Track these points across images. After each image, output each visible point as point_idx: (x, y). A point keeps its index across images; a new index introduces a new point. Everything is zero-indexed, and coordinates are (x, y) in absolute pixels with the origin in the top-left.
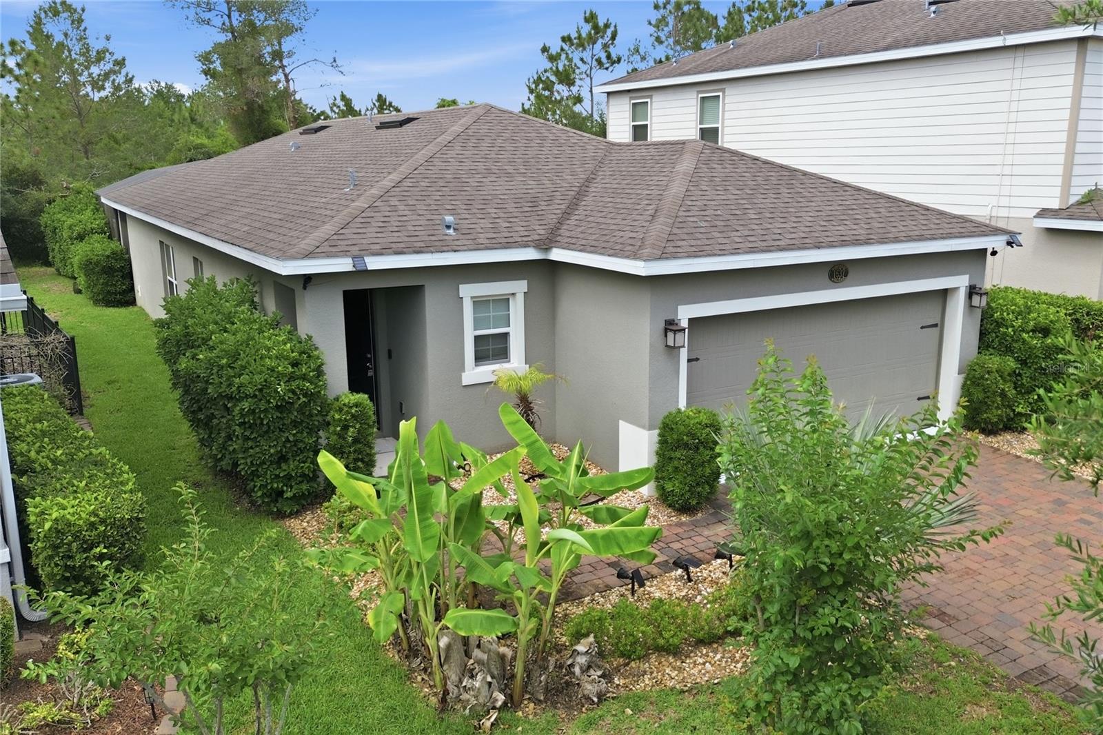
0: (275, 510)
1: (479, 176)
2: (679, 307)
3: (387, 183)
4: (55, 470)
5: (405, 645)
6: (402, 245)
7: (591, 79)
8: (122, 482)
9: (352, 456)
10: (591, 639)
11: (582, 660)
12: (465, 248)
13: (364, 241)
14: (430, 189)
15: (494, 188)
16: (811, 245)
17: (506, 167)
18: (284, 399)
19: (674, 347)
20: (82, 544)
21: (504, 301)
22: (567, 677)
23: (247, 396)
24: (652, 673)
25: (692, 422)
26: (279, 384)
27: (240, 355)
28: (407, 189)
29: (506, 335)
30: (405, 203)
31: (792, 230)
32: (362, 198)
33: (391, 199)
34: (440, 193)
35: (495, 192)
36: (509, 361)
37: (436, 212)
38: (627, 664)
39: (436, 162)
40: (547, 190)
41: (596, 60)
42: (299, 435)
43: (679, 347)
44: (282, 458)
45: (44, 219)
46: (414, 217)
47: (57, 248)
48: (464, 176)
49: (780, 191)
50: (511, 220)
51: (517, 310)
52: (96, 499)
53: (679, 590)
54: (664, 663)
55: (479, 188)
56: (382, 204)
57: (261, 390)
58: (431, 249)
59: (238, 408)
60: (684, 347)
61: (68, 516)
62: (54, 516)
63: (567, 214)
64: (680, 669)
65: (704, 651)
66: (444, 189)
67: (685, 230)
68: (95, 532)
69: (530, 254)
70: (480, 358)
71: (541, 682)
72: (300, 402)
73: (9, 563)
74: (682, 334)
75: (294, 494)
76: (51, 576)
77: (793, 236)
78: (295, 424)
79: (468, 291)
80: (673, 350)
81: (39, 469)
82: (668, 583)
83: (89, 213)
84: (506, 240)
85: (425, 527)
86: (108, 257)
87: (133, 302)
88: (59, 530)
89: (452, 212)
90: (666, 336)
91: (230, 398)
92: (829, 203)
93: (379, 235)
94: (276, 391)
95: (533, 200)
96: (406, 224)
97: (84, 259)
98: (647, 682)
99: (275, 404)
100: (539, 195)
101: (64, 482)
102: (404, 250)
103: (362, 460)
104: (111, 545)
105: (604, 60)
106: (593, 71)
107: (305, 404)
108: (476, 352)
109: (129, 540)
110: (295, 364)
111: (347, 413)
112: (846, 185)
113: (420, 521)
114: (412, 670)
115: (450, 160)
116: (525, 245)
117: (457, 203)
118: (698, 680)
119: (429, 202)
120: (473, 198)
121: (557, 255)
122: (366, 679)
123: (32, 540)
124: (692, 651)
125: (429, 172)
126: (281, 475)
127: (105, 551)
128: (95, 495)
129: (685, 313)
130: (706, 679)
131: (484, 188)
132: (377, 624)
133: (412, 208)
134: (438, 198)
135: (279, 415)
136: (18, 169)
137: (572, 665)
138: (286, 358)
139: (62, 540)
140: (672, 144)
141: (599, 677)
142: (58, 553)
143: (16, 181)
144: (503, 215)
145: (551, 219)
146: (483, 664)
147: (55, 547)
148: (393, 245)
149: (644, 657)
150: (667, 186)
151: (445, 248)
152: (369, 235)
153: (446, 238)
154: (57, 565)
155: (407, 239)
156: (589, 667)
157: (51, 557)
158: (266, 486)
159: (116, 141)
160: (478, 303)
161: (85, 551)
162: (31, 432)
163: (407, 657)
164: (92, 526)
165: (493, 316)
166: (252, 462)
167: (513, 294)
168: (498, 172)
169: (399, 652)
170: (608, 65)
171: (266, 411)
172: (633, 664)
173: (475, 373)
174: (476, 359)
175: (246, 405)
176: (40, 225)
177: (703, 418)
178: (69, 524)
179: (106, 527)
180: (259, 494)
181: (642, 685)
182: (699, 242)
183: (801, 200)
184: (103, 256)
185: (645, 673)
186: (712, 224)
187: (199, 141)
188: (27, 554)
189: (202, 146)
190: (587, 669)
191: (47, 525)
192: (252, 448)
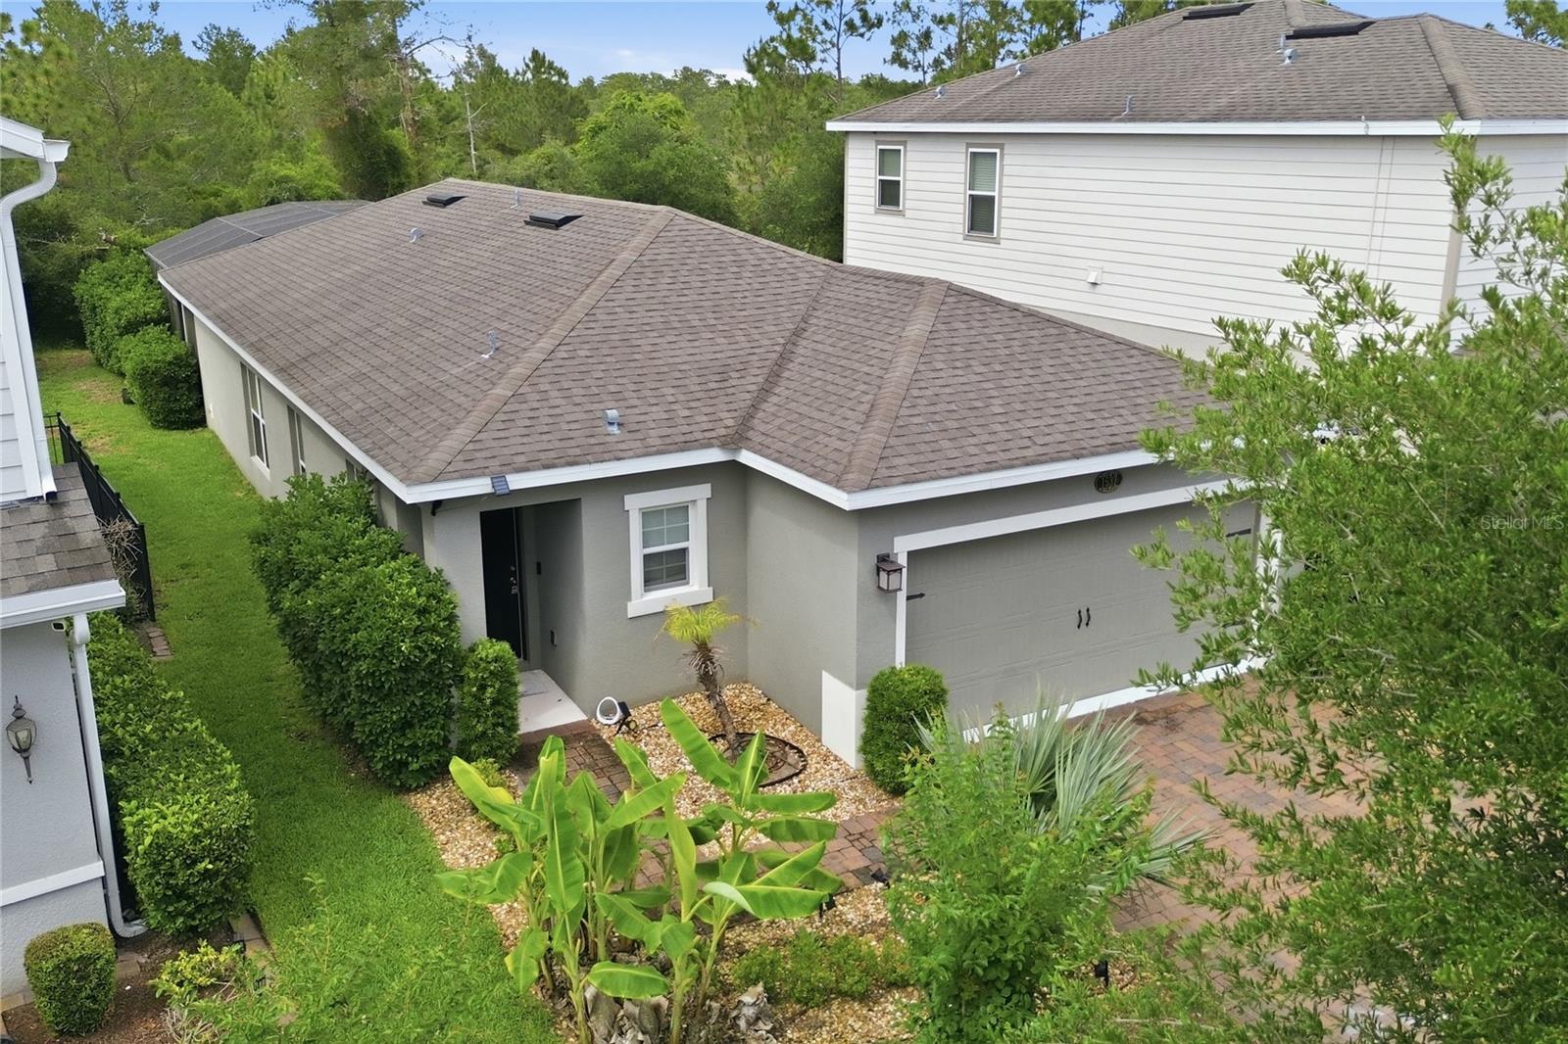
0: (398, 784)
1: (655, 334)
2: (896, 539)
3: (535, 355)
4: (146, 753)
5: (549, 984)
6: (553, 454)
7: (839, 50)
8: (223, 776)
9: (491, 720)
10: (760, 988)
11: (749, 1012)
12: (631, 453)
13: (506, 451)
14: (590, 360)
15: (673, 353)
16: (1068, 454)
17: (689, 317)
18: (409, 659)
19: (888, 591)
20: (185, 860)
21: (682, 510)
22: (731, 1032)
23: (365, 657)
24: (832, 1023)
25: (907, 689)
26: (403, 641)
27: (355, 603)
28: (561, 362)
29: (684, 552)
30: (558, 386)
31: (1047, 430)
32: (503, 381)
33: (541, 380)
34: (603, 367)
35: (671, 361)
36: (688, 583)
37: (596, 399)
38: (803, 1013)
39: (600, 315)
40: (741, 353)
41: (846, 23)
42: (426, 697)
43: (896, 591)
44: (405, 725)
45: (79, 290)
46: (571, 408)
47: (97, 333)
48: (634, 335)
49: (1040, 363)
50: (693, 404)
51: (698, 522)
52: (198, 802)
53: (878, 910)
54: (848, 1011)
55: (654, 355)
56: (529, 389)
57: (382, 649)
58: (589, 457)
59: (354, 668)
60: (900, 589)
61: (170, 829)
62: (155, 827)
63: (765, 392)
64: (865, 1020)
65: (897, 996)
66: (608, 359)
67: (905, 440)
68: (199, 847)
69: (714, 456)
70: (650, 581)
71: (700, 1038)
72: (428, 660)
73: (102, 878)
74: (897, 574)
75: (421, 767)
76: (150, 896)
77: (1047, 439)
78: (422, 684)
79: (635, 502)
80: (888, 594)
81: (127, 753)
82: (866, 900)
83: (139, 289)
84: (683, 438)
85: (568, 871)
86: (170, 363)
87: (202, 422)
88: (163, 845)
89: (618, 397)
90: (878, 574)
91: (344, 655)
92: (1104, 380)
93: (525, 440)
94: (399, 648)
95: (721, 370)
96: (557, 420)
97: (139, 367)
98: (825, 1036)
99: (398, 665)
100: (730, 361)
101: (160, 775)
102: (556, 461)
103: (503, 725)
104: (216, 859)
105: (858, 22)
106: (843, 37)
107: (434, 662)
108: (646, 573)
109: (236, 851)
110: (423, 612)
111: (485, 669)
112: (1133, 346)
113: (563, 864)
114: (557, 1013)
115: (617, 309)
116: (707, 445)
117: (624, 381)
118: (885, 1035)
119: (590, 382)
120: (645, 371)
121: (747, 458)
122: (504, 1022)
123: (128, 852)
124: (882, 996)
125: (590, 332)
126: (406, 744)
127: (210, 866)
128: (197, 797)
129: (903, 546)
130: (894, 1032)
131: (659, 355)
132: (516, 969)
133: (568, 393)
134: (601, 375)
135: (403, 676)
136: (39, 211)
137: (737, 1017)
138: (413, 606)
139: (164, 856)
140: (908, 282)
141: (768, 1032)
142: (159, 870)
143: (36, 227)
144: (682, 398)
145: (744, 399)
146: (634, 1019)
147: (156, 865)
148: (542, 456)
149: (826, 1004)
150: (891, 361)
151: (606, 456)
152: (513, 441)
153: (608, 439)
154: (158, 884)
155: (558, 444)
156: (758, 1019)
157: (152, 876)
158: (388, 757)
159: (168, 155)
160: (647, 515)
161: (189, 867)
162: (111, 693)
163: (551, 997)
164: (196, 839)
165: (669, 530)
166: (370, 731)
167: (695, 501)
168: (679, 325)
169: (542, 988)
170: (862, 30)
171: (388, 673)
172: (811, 1013)
173: (644, 601)
174: (645, 582)
175: (364, 666)
176: (74, 299)
177: (921, 683)
178: (170, 837)
179: (211, 839)
180: (380, 765)
181: (819, 1040)
182: (922, 458)
183: (1067, 376)
184: (164, 362)
185: (824, 1023)
186: (942, 427)
187: (283, 172)
188: (121, 866)
189: (286, 179)
190: (753, 1023)
191: (148, 840)
192: (370, 713)
